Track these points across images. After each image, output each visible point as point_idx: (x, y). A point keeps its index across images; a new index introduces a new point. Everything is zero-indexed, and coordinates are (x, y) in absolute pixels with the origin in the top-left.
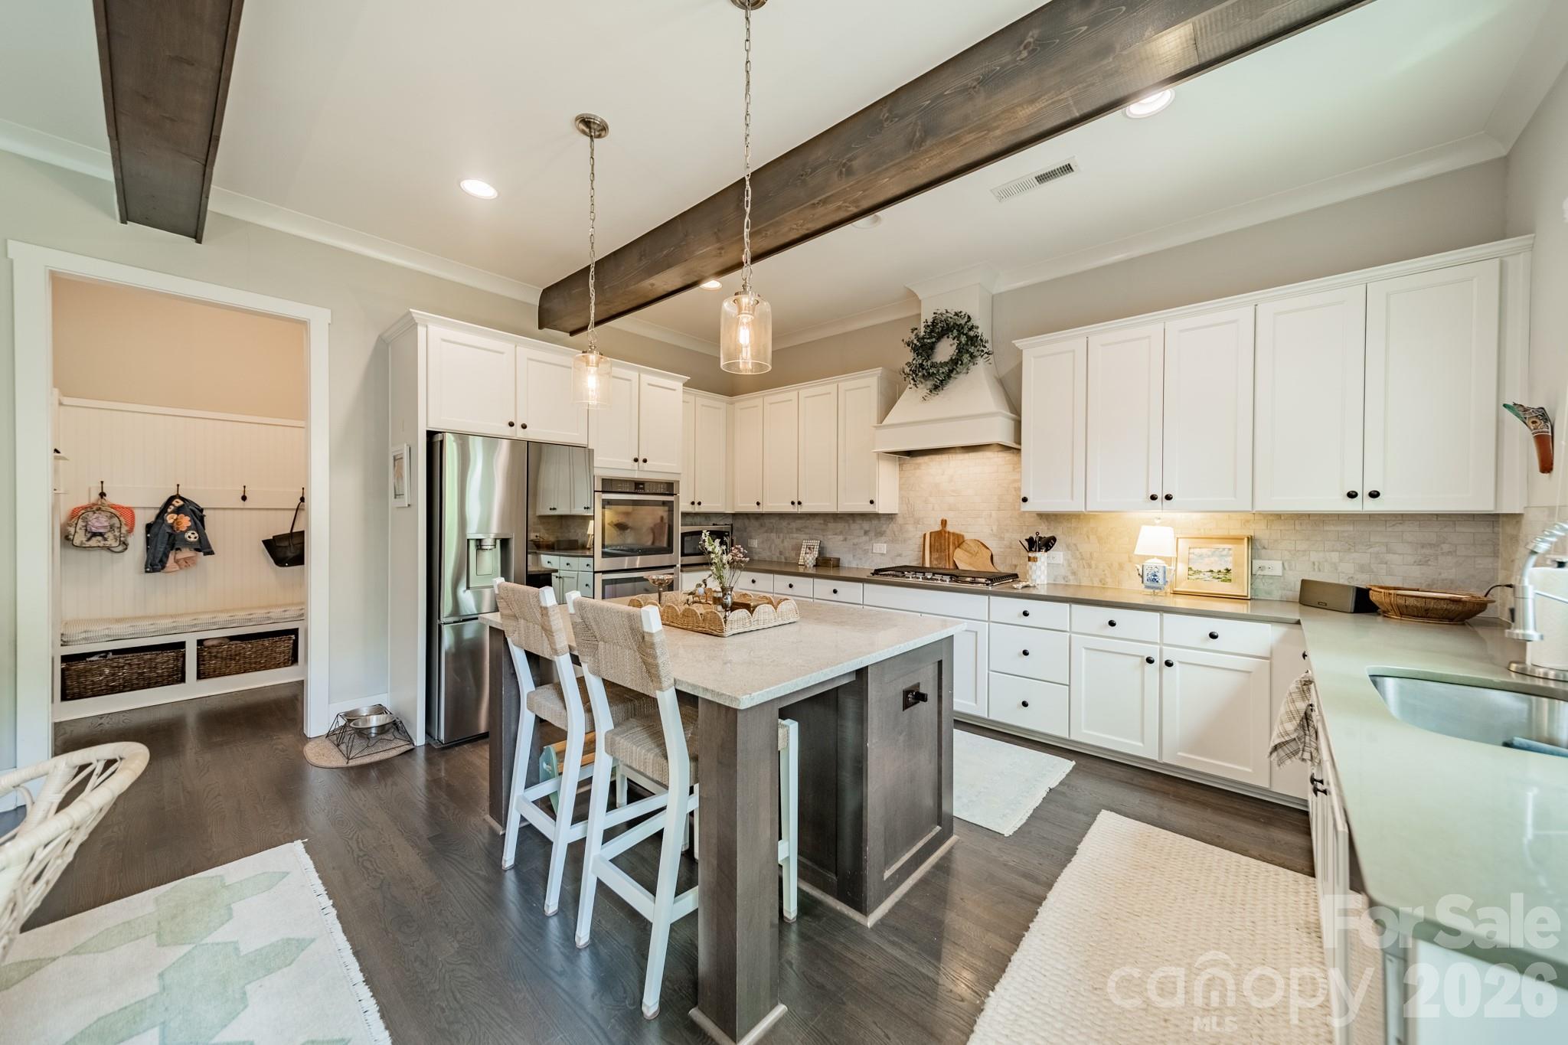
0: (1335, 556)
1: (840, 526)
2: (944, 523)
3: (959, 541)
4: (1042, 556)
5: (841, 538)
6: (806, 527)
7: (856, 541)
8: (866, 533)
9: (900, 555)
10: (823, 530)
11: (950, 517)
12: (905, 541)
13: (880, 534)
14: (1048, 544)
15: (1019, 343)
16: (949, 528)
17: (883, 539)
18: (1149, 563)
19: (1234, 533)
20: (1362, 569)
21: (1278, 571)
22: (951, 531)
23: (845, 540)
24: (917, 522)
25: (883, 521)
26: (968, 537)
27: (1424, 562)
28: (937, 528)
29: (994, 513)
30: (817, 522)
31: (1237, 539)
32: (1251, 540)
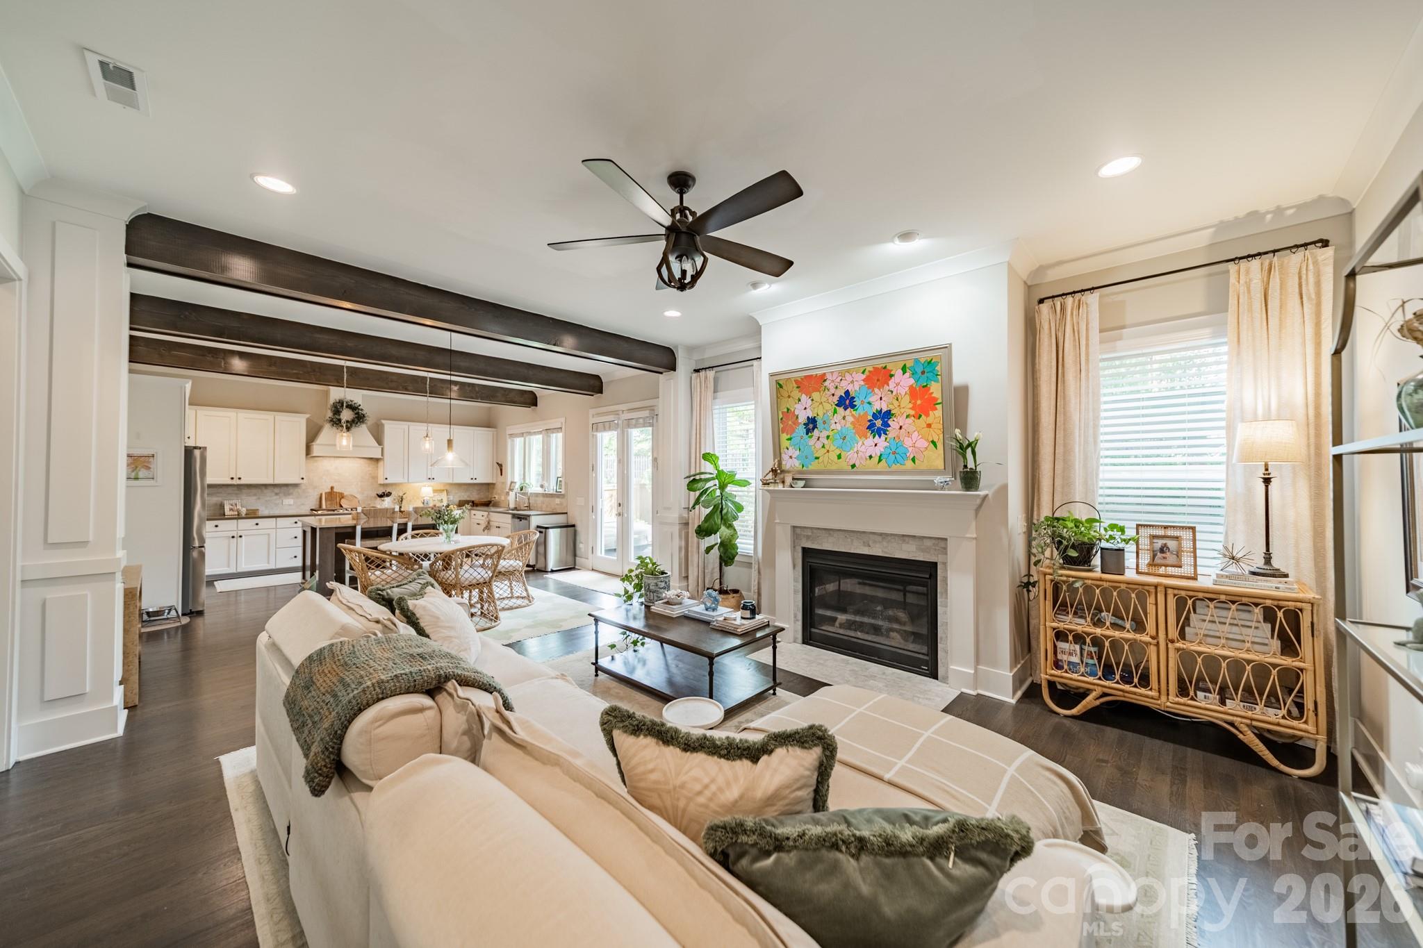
0: (463, 494)
1: (254, 491)
2: (332, 488)
3: (342, 496)
4: (386, 498)
5: (255, 498)
6: (218, 493)
7: (268, 498)
8: (277, 494)
9: (303, 504)
10: (236, 494)
11: (334, 485)
12: (306, 497)
13: (287, 495)
14: (389, 494)
15: (383, 422)
16: (335, 490)
17: (291, 497)
18: (425, 498)
19: (442, 489)
20: (468, 496)
21: (452, 499)
22: (338, 491)
23: (259, 498)
24: (315, 487)
25: (290, 487)
26: (345, 494)
27: (478, 494)
28: (328, 490)
29: (359, 483)
30: (230, 490)
31: (444, 490)
32: (447, 491)
